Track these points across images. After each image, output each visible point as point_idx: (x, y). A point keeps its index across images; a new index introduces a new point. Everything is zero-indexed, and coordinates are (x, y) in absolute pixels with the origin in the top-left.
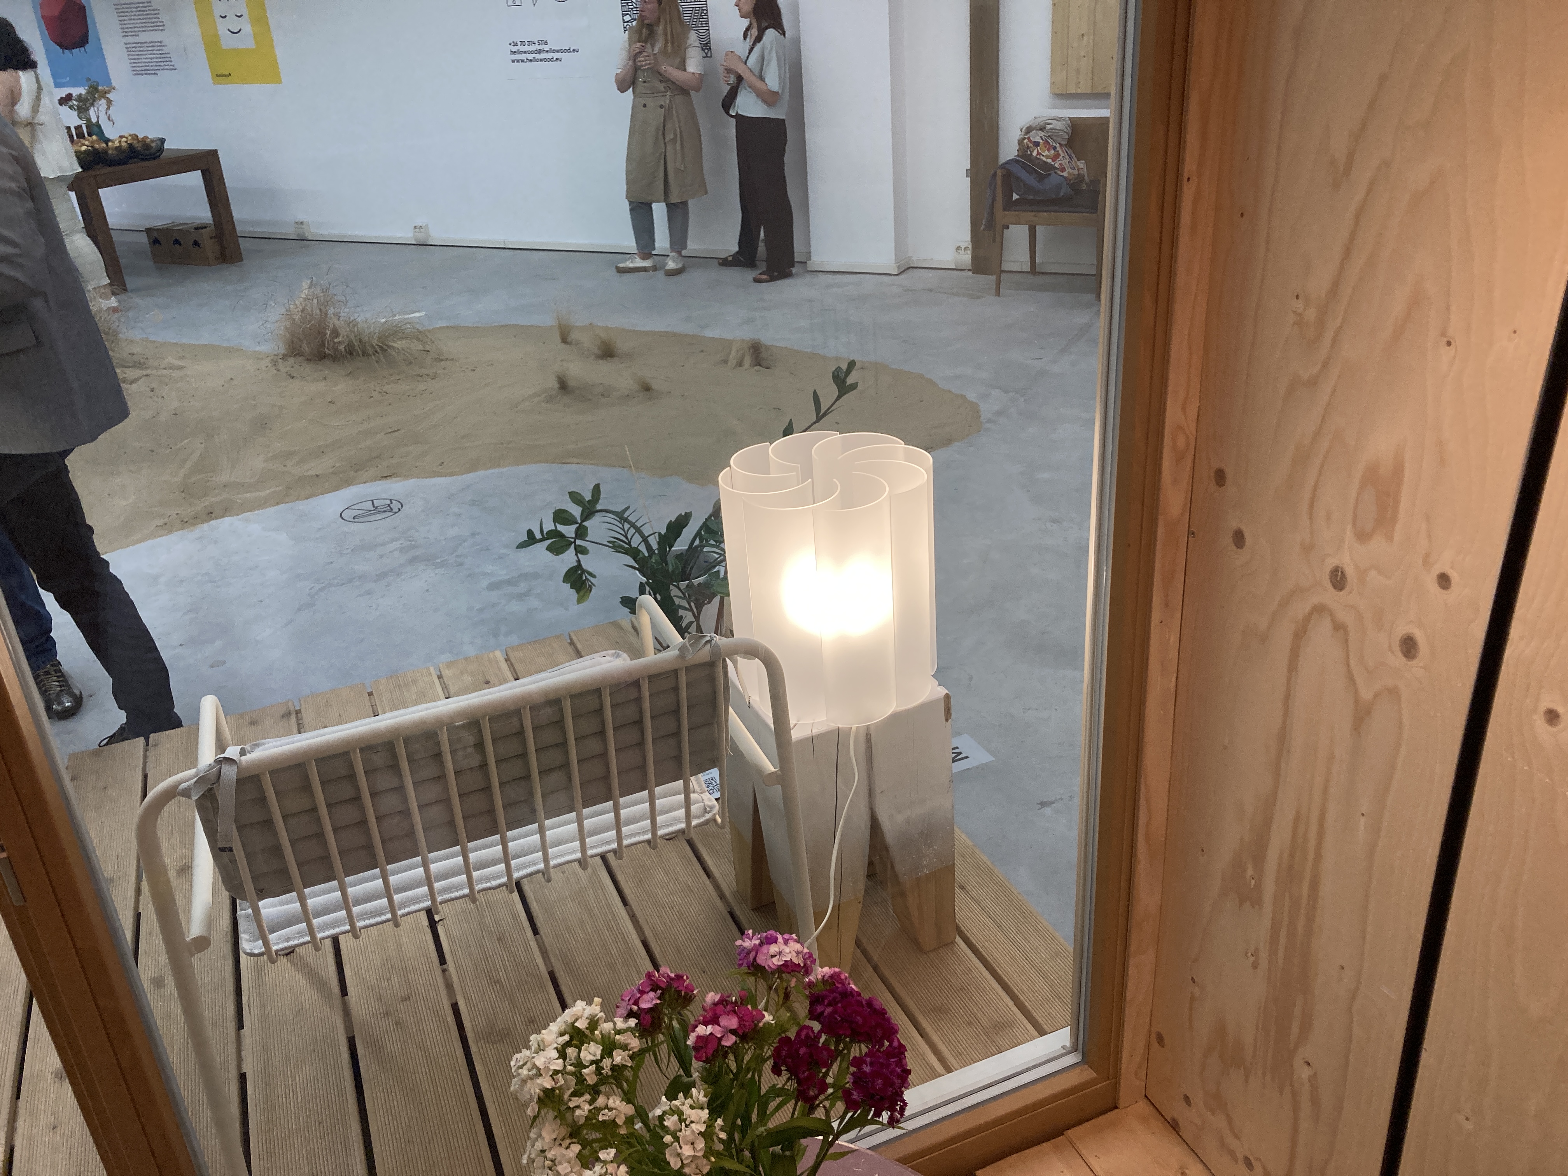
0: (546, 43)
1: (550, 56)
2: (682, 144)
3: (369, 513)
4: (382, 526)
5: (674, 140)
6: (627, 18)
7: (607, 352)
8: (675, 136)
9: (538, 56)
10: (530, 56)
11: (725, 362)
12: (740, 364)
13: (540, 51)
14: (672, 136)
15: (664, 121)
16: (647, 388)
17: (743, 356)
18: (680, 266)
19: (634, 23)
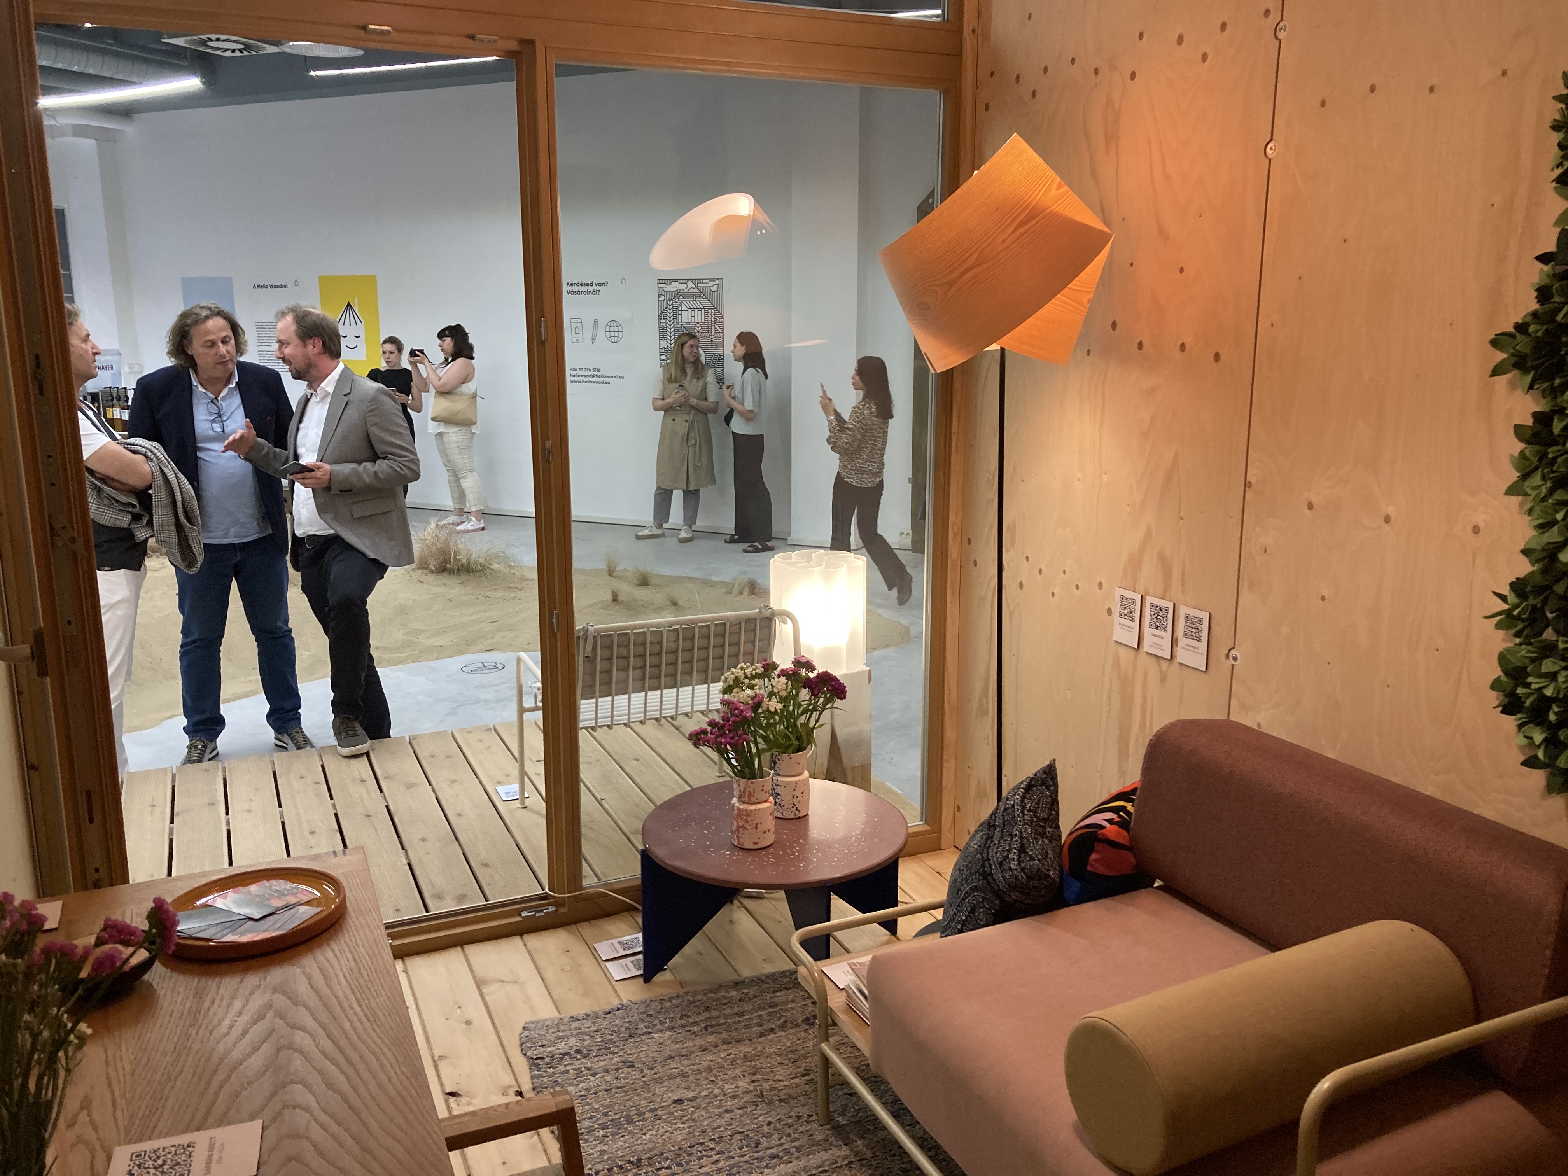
0: (599, 371)
1: (601, 379)
2: (700, 448)
3: (482, 669)
4: (491, 677)
5: (695, 445)
6: (663, 357)
7: (644, 582)
8: (696, 442)
9: (591, 379)
10: (586, 379)
11: (730, 593)
12: (741, 593)
13: (593, 376)
14: (693, 442)
15: (689, 430)
16: (675, 604)
17: (744, 587)
18: (690, 536)
19: (669, 361)
